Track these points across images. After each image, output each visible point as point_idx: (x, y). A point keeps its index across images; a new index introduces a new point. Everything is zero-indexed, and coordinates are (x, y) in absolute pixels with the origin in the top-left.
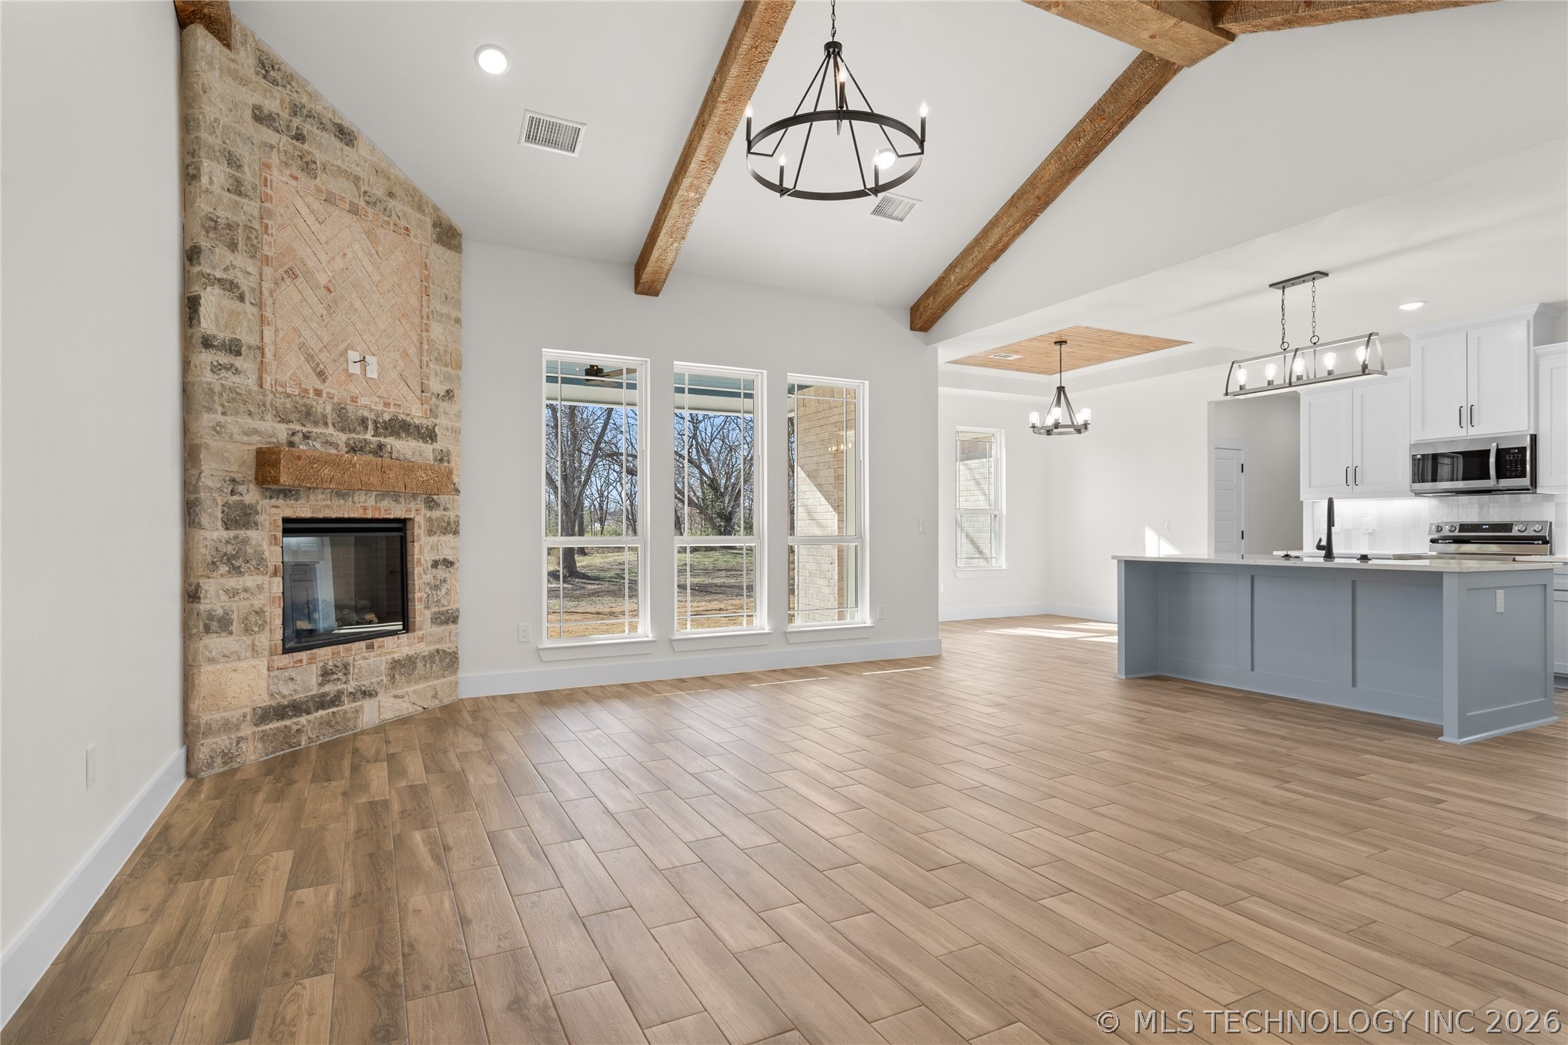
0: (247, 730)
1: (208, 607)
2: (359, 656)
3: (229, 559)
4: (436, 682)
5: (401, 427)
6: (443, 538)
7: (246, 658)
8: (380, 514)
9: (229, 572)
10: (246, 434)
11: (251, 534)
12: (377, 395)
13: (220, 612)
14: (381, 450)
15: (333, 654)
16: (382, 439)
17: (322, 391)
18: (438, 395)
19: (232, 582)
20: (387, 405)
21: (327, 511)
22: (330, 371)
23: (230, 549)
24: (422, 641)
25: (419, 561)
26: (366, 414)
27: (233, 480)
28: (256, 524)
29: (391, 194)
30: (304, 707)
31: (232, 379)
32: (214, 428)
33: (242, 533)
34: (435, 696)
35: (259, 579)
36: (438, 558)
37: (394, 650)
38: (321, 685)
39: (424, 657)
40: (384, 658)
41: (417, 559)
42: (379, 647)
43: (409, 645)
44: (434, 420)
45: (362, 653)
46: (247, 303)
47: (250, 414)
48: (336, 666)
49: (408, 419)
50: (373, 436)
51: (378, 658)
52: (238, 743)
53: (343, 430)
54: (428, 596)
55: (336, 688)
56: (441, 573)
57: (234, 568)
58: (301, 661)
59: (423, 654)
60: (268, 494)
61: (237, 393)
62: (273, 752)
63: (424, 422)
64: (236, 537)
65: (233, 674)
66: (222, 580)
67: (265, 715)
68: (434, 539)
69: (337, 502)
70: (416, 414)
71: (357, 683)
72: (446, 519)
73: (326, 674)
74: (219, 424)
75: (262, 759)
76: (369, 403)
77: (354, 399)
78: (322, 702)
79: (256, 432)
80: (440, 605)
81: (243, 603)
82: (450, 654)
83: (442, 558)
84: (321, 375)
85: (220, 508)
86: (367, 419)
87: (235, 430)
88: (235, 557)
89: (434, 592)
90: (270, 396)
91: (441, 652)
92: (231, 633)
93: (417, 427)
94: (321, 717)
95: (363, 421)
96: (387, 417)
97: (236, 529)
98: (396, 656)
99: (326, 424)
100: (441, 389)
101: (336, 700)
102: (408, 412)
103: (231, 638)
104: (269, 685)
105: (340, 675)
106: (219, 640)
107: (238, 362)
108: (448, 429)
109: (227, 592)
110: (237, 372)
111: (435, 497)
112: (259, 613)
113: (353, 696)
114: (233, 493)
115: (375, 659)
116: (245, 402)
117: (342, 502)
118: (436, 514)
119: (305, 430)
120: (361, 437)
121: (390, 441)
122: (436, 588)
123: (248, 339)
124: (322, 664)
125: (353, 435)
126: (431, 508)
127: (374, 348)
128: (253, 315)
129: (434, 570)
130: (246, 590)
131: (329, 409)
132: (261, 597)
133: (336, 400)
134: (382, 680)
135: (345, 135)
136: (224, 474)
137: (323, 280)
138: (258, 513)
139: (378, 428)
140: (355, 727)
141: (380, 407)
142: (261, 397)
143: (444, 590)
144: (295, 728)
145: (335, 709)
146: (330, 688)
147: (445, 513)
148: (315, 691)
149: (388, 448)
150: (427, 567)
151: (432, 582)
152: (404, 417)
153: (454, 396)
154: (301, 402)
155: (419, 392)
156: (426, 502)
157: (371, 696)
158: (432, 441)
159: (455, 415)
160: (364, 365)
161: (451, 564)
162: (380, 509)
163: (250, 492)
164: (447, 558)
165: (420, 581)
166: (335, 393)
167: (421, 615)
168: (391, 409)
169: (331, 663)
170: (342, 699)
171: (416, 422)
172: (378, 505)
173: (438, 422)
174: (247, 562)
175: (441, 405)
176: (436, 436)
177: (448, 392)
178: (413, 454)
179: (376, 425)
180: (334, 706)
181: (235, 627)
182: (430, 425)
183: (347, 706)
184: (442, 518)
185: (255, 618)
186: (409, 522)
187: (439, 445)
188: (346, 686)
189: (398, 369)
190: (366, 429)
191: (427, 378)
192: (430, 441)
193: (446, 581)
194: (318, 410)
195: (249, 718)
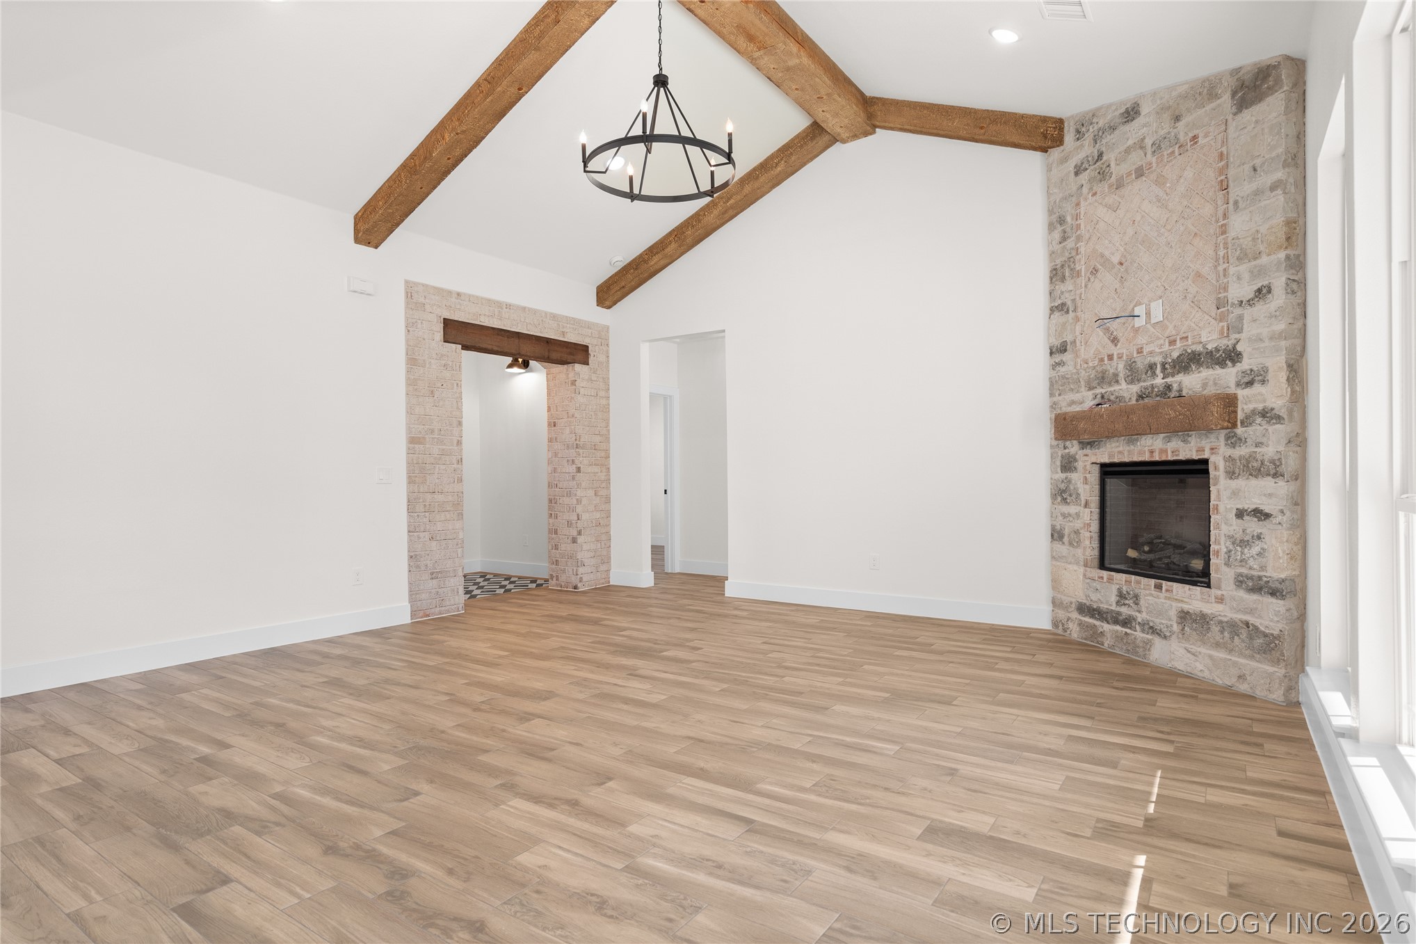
0: (1074, 615)
1: (1055, 523)
2: (1148, 592)
3: (1062, 493)
4: (1242, 661)
5: (1191, 360)
6: (1254, 482)
7: (1071, 563)
8: (1167, 456)
9: (1063, 502)
10: (1069, 405)
11: (1074, 476)
12: (1166, 335)
13: (1060, 528)
14: (1169, 391)
15: (1127, 581)
16: (1169, 380)
17: (1113, 355)
18: (1242, 302)
19: (1065, 509)
20: (1172, 343)
21: (1120, 457)
22: (1120, 333)
23: (1063, 486)
24: (1222, 603)
25: (1217, 507)
26: (1153, 360)
28: (1075, 468)
29: (1177, 119)
30: (1105, 616)
31: (1063, 370)
32: (1053, 407)
33: (1069, 475)
34: (1241, 677)
35: (1078, 509)
36: (1246, 507)
37: (1185, 600)
38: (1117, 604)
39: (1221, 622)
40: (1174, 604)
41: (1214, 505)
42: (1167, 591)
43: (1202, 600)
44: (1237, 336)
45: (1150, 589)
46: (1070, 312)
47: (1072, 390)
48: (1129, 592)
49: (1199, 348)
50: (1163, 379)
51: (1167, 601)
52: (1068, 620)
53: (1132, 382)
54: (1230, 551)
55: (1129, 613)
56: (1253, 526)
57: (1064, 499)
58: (1102, 578)
59: (1220, 618)
60: (1083, 445)
61: (1066, 379)
62: (1086, 639)
63: (1223, 343)
64: (1066, 478)
65: (1065, 571)
66: (1060, 507)
67: (1083, 609)
68: (1234, 484)
69: (1128, 448)
70: (1210, 337)
71: (1148, 617)
72: (1259, 458)
73: (1121, 596)
74: (1055, 403)
75: (1078, 640)
76: (1153, 349)
77: (1140, 351)
78: (1116, 619)
79: (1073, 402)
80: (1248, 566)
81: (1071, 524)
82: (1266, 635)
83: (1253, 507)
85: (1060, 458)
86: (1155, 364)
87: (1063, 404)
88: (1065, 492)
89: (1239, 548)
90: (1082, 373)
91: (1251, 627)
92: (1064, 544)
93: (1211, 354)
94: (1117, 631)
95: (1152, 369)
96: (1175, 355)
97: (1066, 472)
98: (1186, 607)
100: (1247, 291)
101: (1127, 622)
102: (1197, 340)
103: (1064, 547)
104: (1084, 588)
105: (1130, 602)
106: (1060, 546)
107: (1065, 357)
108: (1262, 340)
109: (1062, 515)
110: (1064, 364)
111: (1240, 431)
112: (1077, 533)
113: (1143, 627)
114: (1064, 448)
115: (1164, 601)
116: (1069, 383)
117: (1132, 447)
118: (1238, 452)
119: (1103, 391)
120: (1149, 383)
121: (1174, 381)
122: (1244, 543)
123: (1068, 337)
124: (1118, 587)
125: (1142, 384)
126: (1233, 446)
127: (1161, 291)
128: (1073, 319)
129: (1240, 521)
130: (1070, 515)
131: (1121, 366)
132: (1078, 521)
133: (1125, 358)
134: (1171, 626)
135: (1131, 113)
137: (1115, 259)
138: (1077, 461)
139: (1166, 369)
140: (1145, 657)
141: (1166, 347)
142: (1076, 376)
143: (1255, 550)
144: (1101, 630)
145: (1128, 631)
146: (1124, 611)
147: (1256, 450)
148: (1113, 607)
149: (1175, 387)
150: (1232, 515)
151: (1239, 536)
152: (1194, 348)
153: (1269, 291)
154: (1099, 369)
155: (1214, 311)
156: (1227, 438)
157: (1159, 635)
158: (1234, 362)
159: (1271, 317)
160: (1148, 314)
161: (1267, 516)
162: (1166, 451)
163: (1073, 446)
164: (1262, 507)
165: (1217, 531)
166: (1125, 351)
167: (1217, 571)
168: (1179, 344)
169: (1124, 588)
170: (1134, 624)
171: (1210, 347)
172: (1165, 447)
173: (1243, 336)
174: (1071, 496)
175: (1248, 313)
176: (1239, 355)
177: (1259, 291)
178: (1205, 385)
179: (1164, 368)
180: (1127, 627)
181: (1066, 539)
182: (1230, 343)
183: (1139, 634)
184: (1252, 456)
185: (1075, 536)
186: (1206, 462)
187: (1245, 364)
188: (1137, 614)
189: (1190, 296)
190: (1154, 375)
191: (1226, 289)
192: (1229, 363)
193: (1259, 537)
194: (1112, 371)
195: (1073, 606)
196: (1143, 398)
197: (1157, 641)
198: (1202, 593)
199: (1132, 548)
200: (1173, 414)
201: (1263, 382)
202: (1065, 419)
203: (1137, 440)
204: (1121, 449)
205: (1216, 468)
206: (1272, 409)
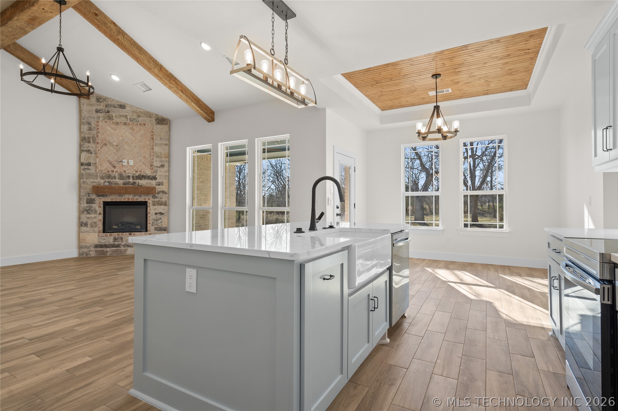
0: (93, 249)
1: (82, 221)
2: (126, 236)
3: (87, 211)
5: (142, 177)
6: (159, 207)
7: (91, 233)
9: (87, 213)
10: (92, 183)
11: (94, 205)
12: (134, 169)
13: (85, 222)
14: (135, 183)
15: (117, 235)
16: (135, 181)
17: (114, 171)
18: (157, 167)
19: (89, 216)
20: (136, 171)
21: (116, 200)
22: (116, 165)
23: (87, 208)
25: (149, 213)
26: (129, 175)
27: (88, 193)
28: (95, 203)
29: (139, 116)
30: (108, 246)
31: (88, 171)
32: (83, 182)
33: (91, 205)
35: (95, 215)
36: (157, 212)
38: (113, 242)
43: (145, 235)
46: (93, 154)
47: (93, 178)
48: (118, 238)
49: (145, 175)
50: (133, 180)
52: (89, 251)
53: (121, 179)
54: (153, 222)
55: (118, 243)
56: (159, 216)
57: (88, 212)
58: (107, 235)
60: (98, 196)
61: (90, 174)
62: (99, 255)
63: (152, 175)
64: (89, 206)
65: (88, 236)
66: (85, 215)
67: (96, 246)
68: (154, 207)
69: (119, 197)
70: (148, 172)
71: (125, 243)
72: (161, 201)
73: (115, 239)
74: (84, 181)
75: (95, 256)
76: (130, 172)
77: (125, 172)
78: (113, 246)
79: (94, 182)
80: (158, 225)
81: (91, 220)
83: (159, 212)
84: (114, 167)
85: (85, 199)
86: (130, 176)
87: (89, 182)
88: (89, 210)
89: (155, 221)
90: (99, 174)
92: (88, 227)
93: (148, 176)
94: (113, 249)
95: (129, 177)
96: (137, 175)
97: (89, 204)
99: (115, 179)
100: (159, 164)
101: (118, 246)
102: (145, 172)
103: (88, 228)
104: (98, 240)
105: (120, 240)
106: (85, 228)
107: (90, 167)
108: (162, 176)
109: (86, 218)
110: (89, 169)
111: (156, 195)
112: (95, 223)
113: (124, 246)
114: (89, 196)
116: (92, 176)
117: (121, 197)
118: (156, 200)
119: (109, 180)
120: (127, 181)
121: (138, 181)
122: (157, 220)
123: (92, 161)
124: (114, 237)
125: (125, 180)
126: (154, 198)
127: (132, 158)
128: (94, 156)
129: (156, 215)
130: (91, 217)
131: (117, 175)
132: (97, 219)
133: (118, 172)
135: (122, 107)
136: (86, 192)
137: (115, 144)
138: (95, 201)
140: (125, 254)
141: (134, 172)
142: (96, 174)
143: (160, 221)
144: (106, 251)
145: (118, 248)
146: (116, 243)
147: (160, 199)
148: (112, 243)
149: (137, 183)
150: (154, 214)
151: (155, 219)
152: (143, 174)
153: (164, 166)
154: (108, 174)
155: (149, 167)
156: (153, 196)
157: (130, 247)
158: (155, 180)
159: (165, 172)
160: (128, 163)
161: (163, 214)
162: (134, 199)
163: (93, 196)
164: (162, 212)
165: (150, 218)
166: (119, 171)
167: (150, 227)
168: (139, 172)
169: (117, 237)
170: (120, 246)
171: (148, 175)
172: (133, 198)
173: (157, 174)
174: (92, 211)
175: (159, 169)
176: (157, 178)
177: (162, 165)
178: (147, 184)
179: (133, 177)
180: (118, 247)
181: (89, 225)
182: (154, 175)
183: (122, 248)
184: (159, 201)
185: (94, 224)
186: (147, 202)
187: (158, 181)
188: (122, 243)
189: (142, 161)
190: (129, 178)
191: (153, 163)
192: (154, 180)
193: (161, 219)
194: (113, 175)
195: (92, 246)
196: (125, 184)
197: (129, 249)
198: (145, 233)
199: (114, 225)
200: (142, 190)
201: (162, 185)
202: (98, 188)
203: (123, 195)
204: (116, 197)
205: (149, 203)
206: (165, 191)
